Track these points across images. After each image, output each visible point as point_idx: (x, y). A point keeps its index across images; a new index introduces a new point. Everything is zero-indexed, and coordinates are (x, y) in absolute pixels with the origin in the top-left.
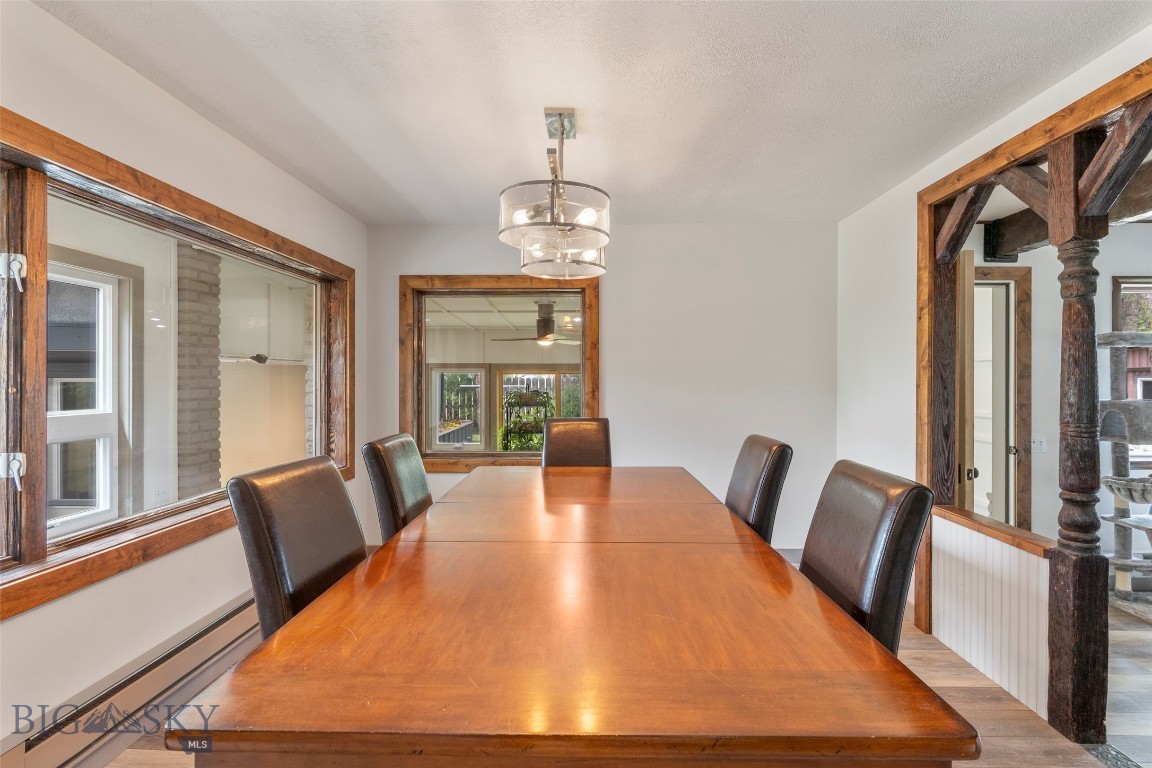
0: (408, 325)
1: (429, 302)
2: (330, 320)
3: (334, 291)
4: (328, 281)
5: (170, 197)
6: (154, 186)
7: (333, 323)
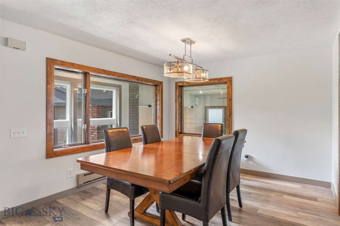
0: (177, 96)
1: (185, 89)
2: (156, 96)
3: (158, 88)
4: (156, 86)
5: (111, 74)
6: (108, 72)
7: (157, 97)
